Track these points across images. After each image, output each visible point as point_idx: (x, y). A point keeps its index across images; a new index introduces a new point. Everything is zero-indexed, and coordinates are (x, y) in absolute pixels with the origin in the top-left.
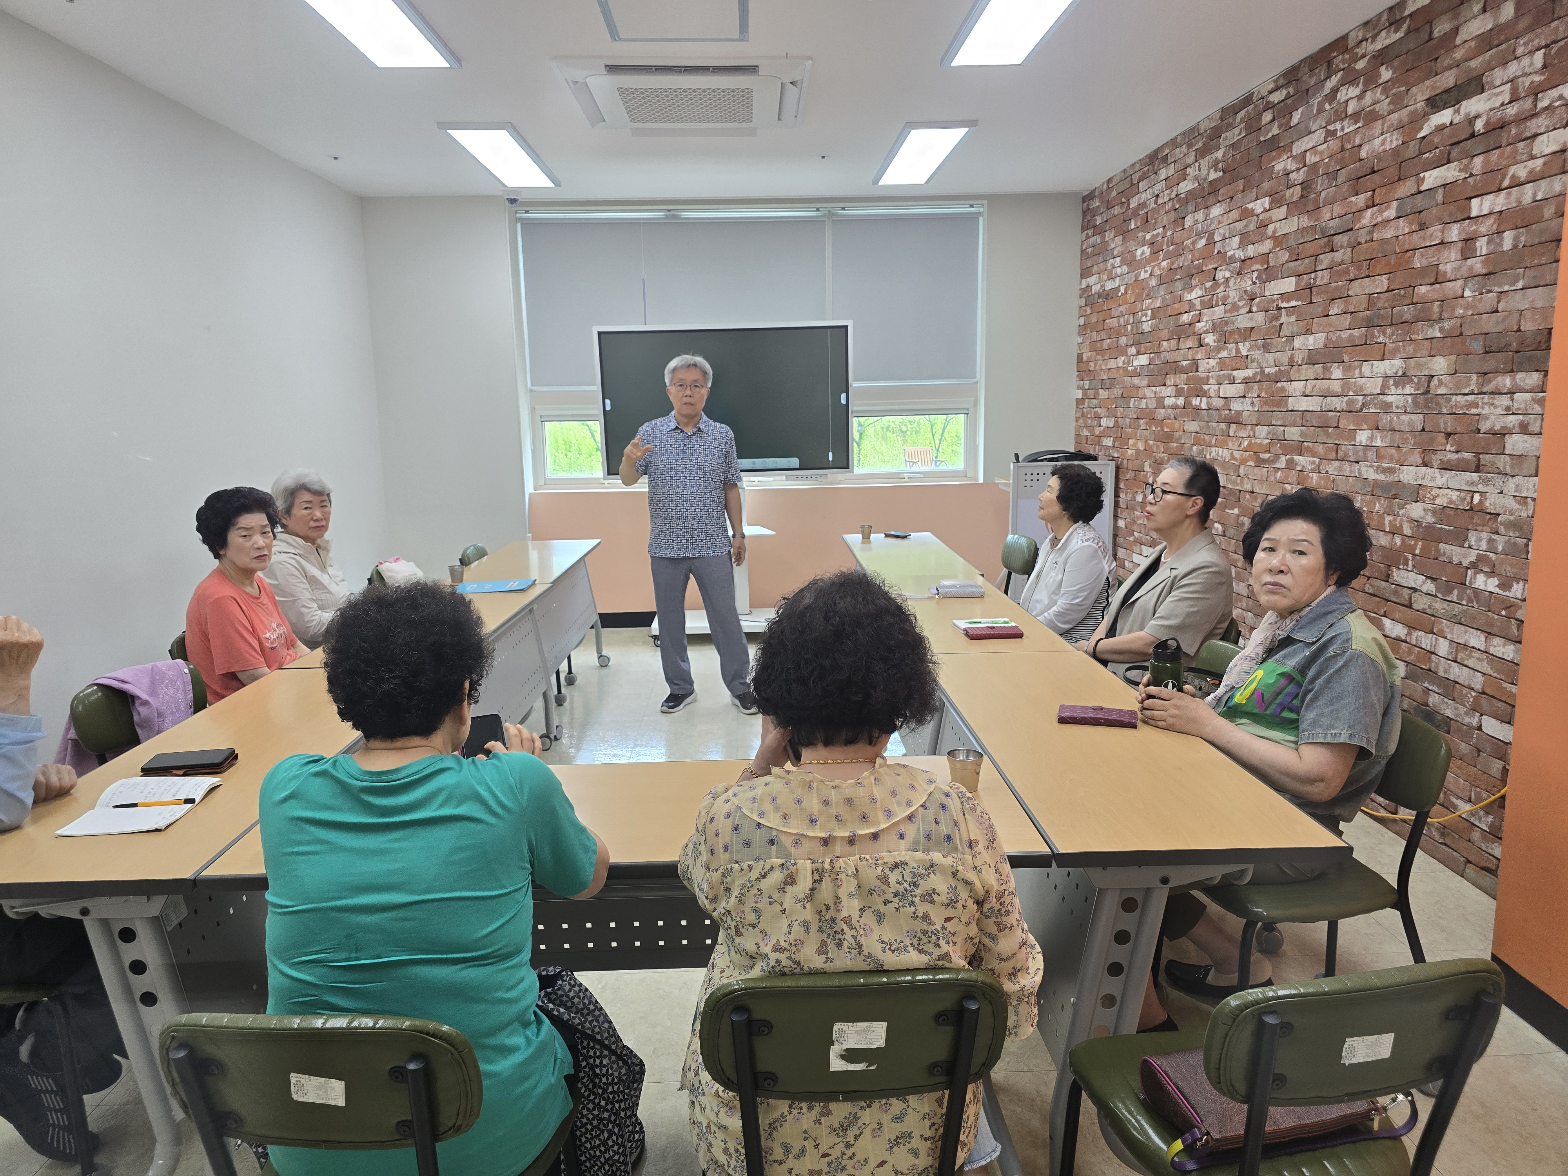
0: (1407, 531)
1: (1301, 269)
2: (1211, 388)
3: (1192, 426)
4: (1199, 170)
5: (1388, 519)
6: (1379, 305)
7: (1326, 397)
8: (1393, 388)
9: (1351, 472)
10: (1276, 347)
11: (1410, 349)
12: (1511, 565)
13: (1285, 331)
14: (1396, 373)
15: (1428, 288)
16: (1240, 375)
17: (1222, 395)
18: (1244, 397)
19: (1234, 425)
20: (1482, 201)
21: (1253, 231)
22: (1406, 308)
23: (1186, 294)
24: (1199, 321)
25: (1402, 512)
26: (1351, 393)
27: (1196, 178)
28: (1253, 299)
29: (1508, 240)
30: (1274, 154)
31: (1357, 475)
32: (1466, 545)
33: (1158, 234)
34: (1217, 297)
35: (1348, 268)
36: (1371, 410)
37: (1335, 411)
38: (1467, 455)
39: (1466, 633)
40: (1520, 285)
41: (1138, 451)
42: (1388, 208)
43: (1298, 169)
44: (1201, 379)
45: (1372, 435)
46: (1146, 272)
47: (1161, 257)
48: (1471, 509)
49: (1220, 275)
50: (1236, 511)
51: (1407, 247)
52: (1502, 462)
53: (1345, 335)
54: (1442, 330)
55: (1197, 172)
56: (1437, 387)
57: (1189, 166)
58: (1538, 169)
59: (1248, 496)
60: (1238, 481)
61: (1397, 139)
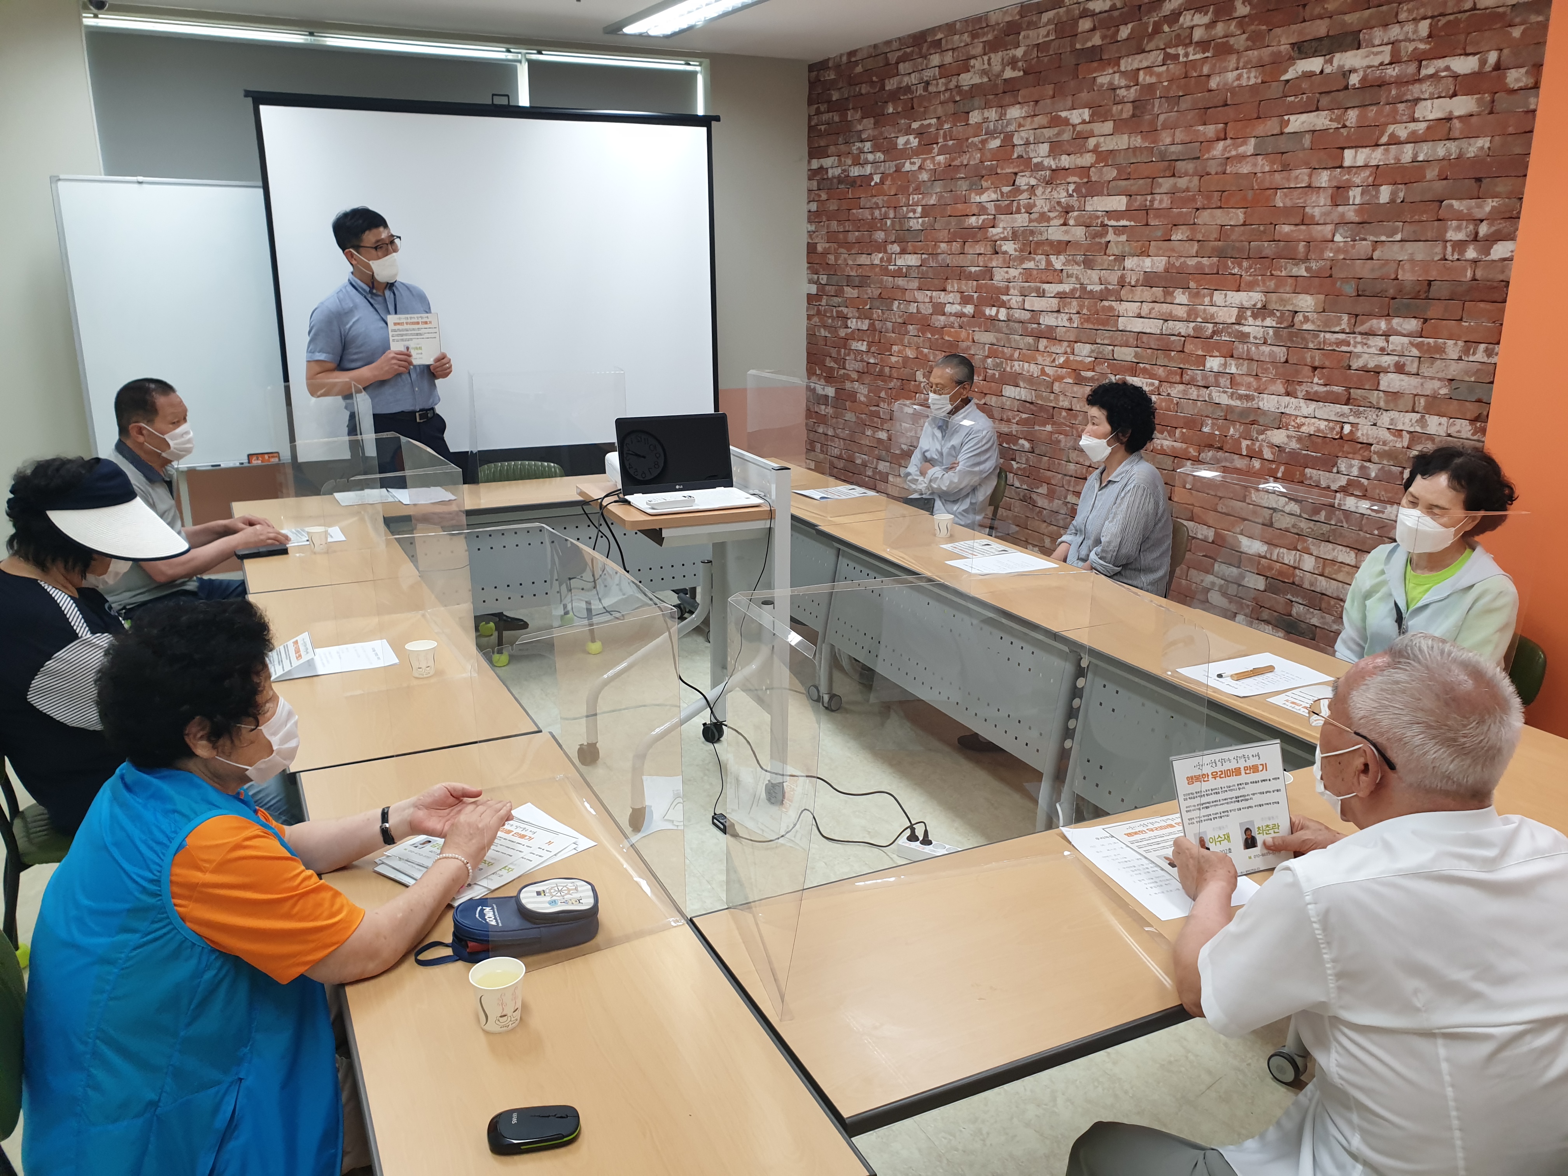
0: (1268, 454)
1: (1134, 189)
2: (1014, 300)
3: (987, 338)
4: (989, 64)
5: (1245, 443)
6: (1233, 237)
7: (1167, 321)
8: (1250, 319)
9: (1198, 396)
10: (1102, 264)
11: (1272, 284)
12: (1386, 491)
13: (1113, 249)
14: (1255, 305)
15: (1292, 228)
16: (1052, 289)
17: (1027, 307)
18: (1058, 311)
19: (1045, 340)
20: (1356, 153)
21: (1068, 141)
22: (1266, 244)
23: (973, 195)
24: (993, 227)
25: (1261, 437)
26: (1199, 320)
27: (984, 72)
28: (1067, 213)
29: (1385, 194)
30: (1095, 64)
31: (1207, 399)
32: (1335, 470)
33: (930, 125)
34: (1019, 204)
35: (1194, 196)
36: (1223, 338)
37: (1179, 335)
38: (1335, 389)
39: (1334, 550)
40: (1398, 237)
41: (906, 359)
42: (1244, 143)
43: (1128, 87)
44: (998, 288)
45: (1226, 363)
46: (914, 163)
47: (936, 150)
48: (1341, 438)
49: (1023, 181)
50: (1049, 428)
51: (1267, 185)
52: (1374, 397)
53: (1192, 262)
54: (1308, 269)
55: (986, 66)
56: (1302, 323)
57: (975, 57)
58: (1421, 132)
59: (1064, 413)
60: (1052, 398)
61: (1255, 77)
